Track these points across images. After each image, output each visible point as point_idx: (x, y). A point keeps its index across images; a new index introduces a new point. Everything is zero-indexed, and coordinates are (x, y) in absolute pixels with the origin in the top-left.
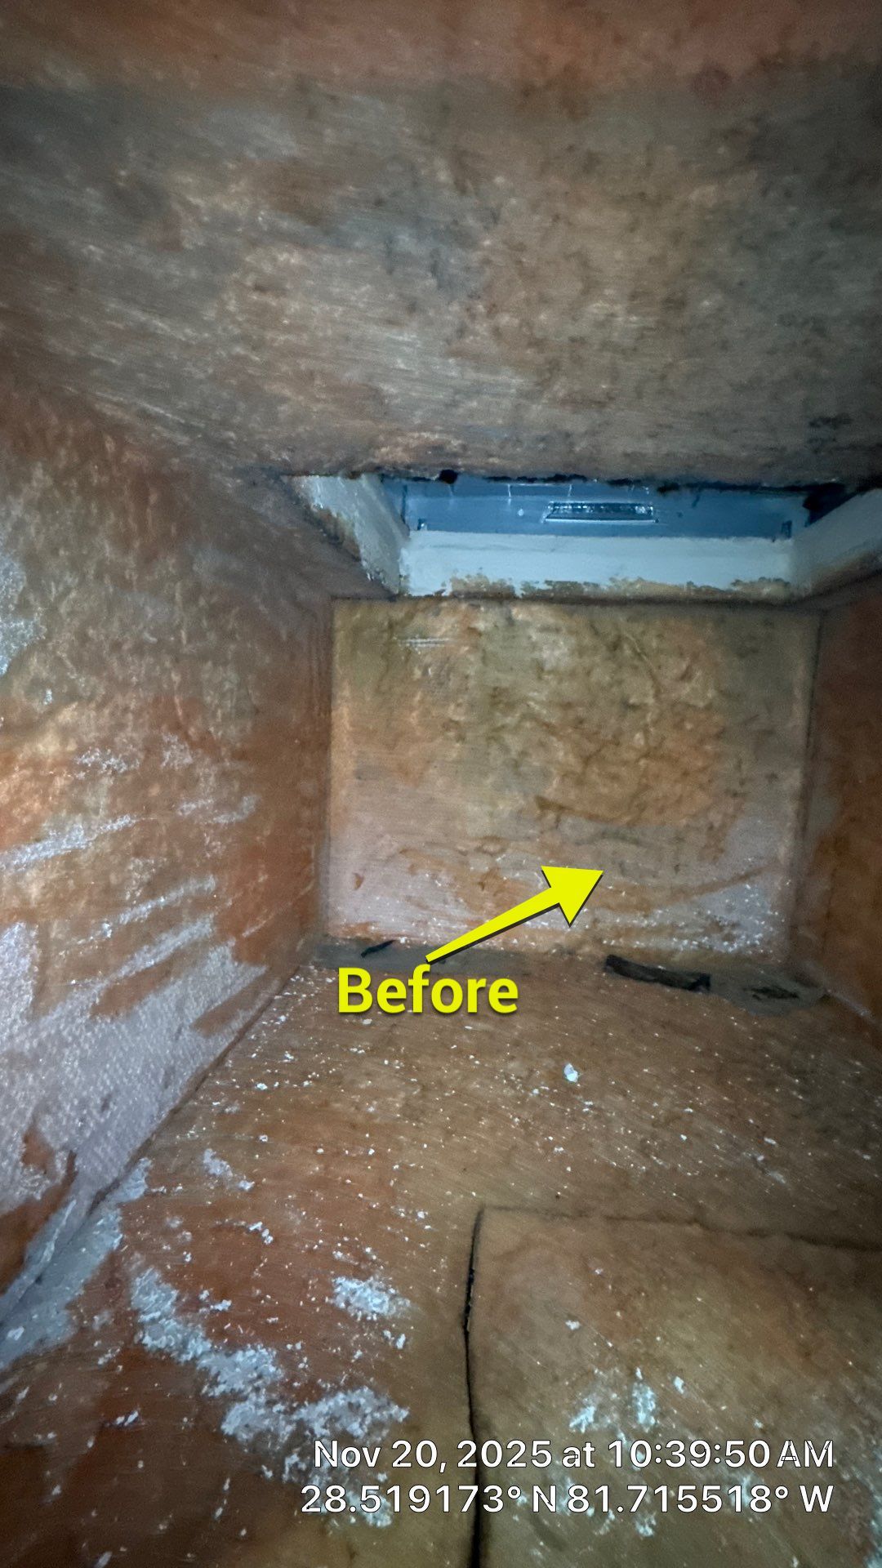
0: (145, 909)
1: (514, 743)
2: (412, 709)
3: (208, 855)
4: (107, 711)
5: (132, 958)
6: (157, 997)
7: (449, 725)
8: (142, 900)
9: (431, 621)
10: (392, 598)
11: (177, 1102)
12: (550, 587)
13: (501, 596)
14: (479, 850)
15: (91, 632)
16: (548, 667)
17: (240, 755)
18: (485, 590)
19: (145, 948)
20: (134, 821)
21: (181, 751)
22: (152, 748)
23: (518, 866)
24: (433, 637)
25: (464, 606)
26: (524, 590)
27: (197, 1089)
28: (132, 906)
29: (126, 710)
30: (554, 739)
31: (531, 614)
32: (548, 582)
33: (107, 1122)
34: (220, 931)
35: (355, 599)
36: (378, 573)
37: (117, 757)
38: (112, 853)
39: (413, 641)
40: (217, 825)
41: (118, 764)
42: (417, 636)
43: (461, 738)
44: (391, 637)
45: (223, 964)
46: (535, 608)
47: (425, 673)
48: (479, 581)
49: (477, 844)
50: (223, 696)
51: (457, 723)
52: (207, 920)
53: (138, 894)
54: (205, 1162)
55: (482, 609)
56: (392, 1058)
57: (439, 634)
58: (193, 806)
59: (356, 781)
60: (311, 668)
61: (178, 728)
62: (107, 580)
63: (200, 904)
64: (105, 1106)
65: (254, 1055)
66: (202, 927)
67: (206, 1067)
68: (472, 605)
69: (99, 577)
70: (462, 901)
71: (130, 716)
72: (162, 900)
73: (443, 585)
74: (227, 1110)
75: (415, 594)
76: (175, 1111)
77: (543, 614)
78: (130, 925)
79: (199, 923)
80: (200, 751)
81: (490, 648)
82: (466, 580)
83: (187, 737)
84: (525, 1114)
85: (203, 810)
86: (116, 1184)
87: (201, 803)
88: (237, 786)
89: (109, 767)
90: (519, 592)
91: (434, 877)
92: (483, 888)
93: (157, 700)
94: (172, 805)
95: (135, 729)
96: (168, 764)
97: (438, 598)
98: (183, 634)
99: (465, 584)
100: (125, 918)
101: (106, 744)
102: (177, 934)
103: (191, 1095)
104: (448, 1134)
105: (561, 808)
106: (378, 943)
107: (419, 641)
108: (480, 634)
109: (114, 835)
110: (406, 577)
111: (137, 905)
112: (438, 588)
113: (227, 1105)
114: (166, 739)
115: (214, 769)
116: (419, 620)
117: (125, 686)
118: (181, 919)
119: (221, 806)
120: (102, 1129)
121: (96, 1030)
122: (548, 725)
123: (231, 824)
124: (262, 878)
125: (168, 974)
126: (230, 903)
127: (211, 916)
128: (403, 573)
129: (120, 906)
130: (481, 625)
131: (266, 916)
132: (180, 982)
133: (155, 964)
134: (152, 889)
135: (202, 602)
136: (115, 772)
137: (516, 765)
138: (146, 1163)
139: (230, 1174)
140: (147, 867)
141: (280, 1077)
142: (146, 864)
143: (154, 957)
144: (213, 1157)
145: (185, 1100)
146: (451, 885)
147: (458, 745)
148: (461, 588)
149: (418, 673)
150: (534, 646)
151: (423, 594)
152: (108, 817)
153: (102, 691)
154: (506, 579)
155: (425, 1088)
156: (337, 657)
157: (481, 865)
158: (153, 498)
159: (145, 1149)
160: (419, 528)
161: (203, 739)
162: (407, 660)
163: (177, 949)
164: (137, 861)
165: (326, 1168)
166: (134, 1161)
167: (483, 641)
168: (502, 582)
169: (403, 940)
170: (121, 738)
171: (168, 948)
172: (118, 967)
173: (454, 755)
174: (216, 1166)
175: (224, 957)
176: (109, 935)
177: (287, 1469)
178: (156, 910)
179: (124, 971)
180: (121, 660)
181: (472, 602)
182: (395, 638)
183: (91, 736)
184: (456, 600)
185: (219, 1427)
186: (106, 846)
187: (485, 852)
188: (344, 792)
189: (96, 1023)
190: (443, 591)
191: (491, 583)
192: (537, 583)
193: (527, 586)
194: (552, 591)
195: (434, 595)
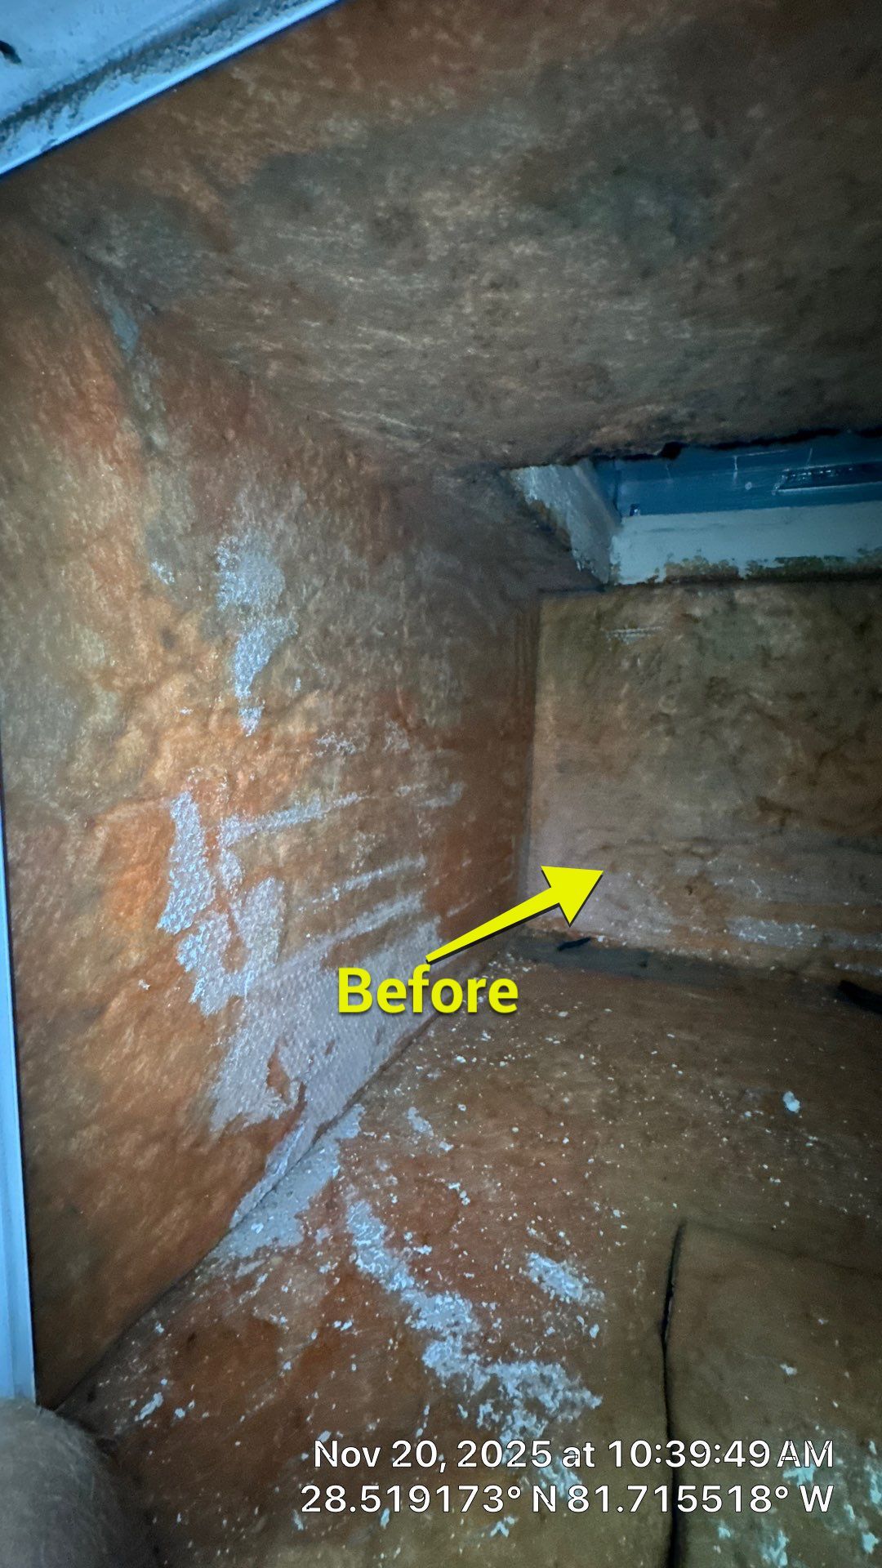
0: (366, 879)
1: (733, 739)
2: (618, 701)
3: (420, 836)
4: (342, 698)
5: (355, 922)
6: (373, 959)
7: (656, 718)
8: (365, 870)
9: (643, 610)
10: (601, 588)
11: (387, 1060)
12: (782, 565)
13: (722, 579)
14: (688, 852)
15: (331, 628)
16: (775, 654)
17: (449, 744)
18: (703, 573)
19: (365, 914)
20: (360, 798)
21: (400, 737)
22: (377, 733)
23: (731, 871)
24: (645, 627)
25: (679, 592)
26: (751, 570)
27: (403, 1051)
28: (356, 875)
29: (356, 698)
30: (781, 734)
31: (756, 595)
32: (780, 560)
33: (330, 1064)
34: (428, 907)
35: (565, 591)
36: (588, 562)
37: (348, 740)
38: (342, 825)
39: (622, 631)
40: (428, 809)
41: (349, 746)
42: (626, 626)
43: (671, 732)
44: (598, 629)
45: (429, 939)
46: (761, 589)
47: (634, 664)
48: (698, 563)
49: (683, 845)
50: (437, 688)
51: (667, 716)
52: (417, 896)
53: (361, 864)
54: (409, 1118)
55: (700, 594)
56: (588, 1053)
57: (651, 622)
58: (409, 789)
59: (558, 775)
60: (517, 661)
61: (398, 715)
62: (345, 582)
63: (412, 881)
64: (329, 1051)
65: (454, 1030)
66: (411, 902)
67: (411, 1033)
68: (688, 591)
69: (339, 578)
70: (666, 903)
71: (360, 704)
72: (381, 872)
73: (657, 570)
74: (430, 1075)
75: (625, 582)
76: (384, 1068)
77: (773, 596)
78: (354, 892)
79: (410, 898)
80: (416, 739)
81: (708, 635)
82: (683, 565)
83: (405, 724)
84: (735, 1136)
85: (416, 793)
86: (333, 1123)
87: (416, 786)
88: (446, 771)
89: (342, 748)
90: (742, 574)
91: (636, 878)
92: (691, 892)
93: (382, 688)
94: (391, 786)
95: (364, 715)
96: (389, 749)
97: (650, 585)
98: (405, 629)
99: (681, 568)
100: (350, 885)
101: (340, 728)
102: (392, 905)
103: (398, 1056)
104: (648, 1140)
105: (787, 811)
106: (576, 939)
107: (628, 631)
108: (696, 620)
109: (343, 810)
110: (617, 565)
111: (360, 875)
112: (651, 575)
113: (429, 1071)
114: (388, 725)
115: (427, 756)
116: (628, 611)
117: (356, 675)
118: (395, 892)
119: (432, 790)
120: (327, 1069)
121: (325, 980)
122: (772, 718)
123: (440, 808)
124: (466, 863)
125: (383, 941)
126: (437, 883)
127: (421, 893)
128: (614, 562)
129: (347, 873)
130: (697, 612)
131: (469, 899)
132: (392, 950)
133: (373, 930)
134: (372, 862)
135: (423, 599)
136: (346, 754)
137: (734, 761)
138: (359, 1108)
139: (431, 1133)
140: (368, 842)
141: (476, 1053)
142: (368, 838)
143: (373, 922)
144: (417, 1115)
145: (393, 1060)
146: (656, 887)
147: (667, 739)
148: (675, 572)
149: (626, 664)
150: (760, 631)
151: (634, 582)
152: (340, 793)
153: (338, 681)
154: (729, 559)
155: (623, 1090)
156: (543, 651)
157: (688, 867)
158: (384, 505)
159: (358, 1097)
160: (632, 514)
161: (419, 727)
162: (614, 652)
163: (391, 919)
164: (361, 834)
165: (522, 1146)
166: (349, 1106)
167: (699, 628)
168: (724, 563)
169: (601, 939)
170: (352, 723)
171: (383, 917)
172: (343, 927)
173: (663, 749)
174: (421, 1125)
175: (431, 933)
176: (337, 898)
177: (481, 1415)
178: (374, 882)
179: (348, 932)
180: (354, 652)
181: (689, 587)
182: (602, 629)
183: (329, 720)
184: (670, 586)
185: (420, 1358)
186: (338, 817)
187: (694, 854)
188: (544, 785)
189: (324, 974)
190: (657, 577)
191: (711, 564)
192: (766, 561)
193: (752, 565)
194: (786, 567)
195: (646, 582)
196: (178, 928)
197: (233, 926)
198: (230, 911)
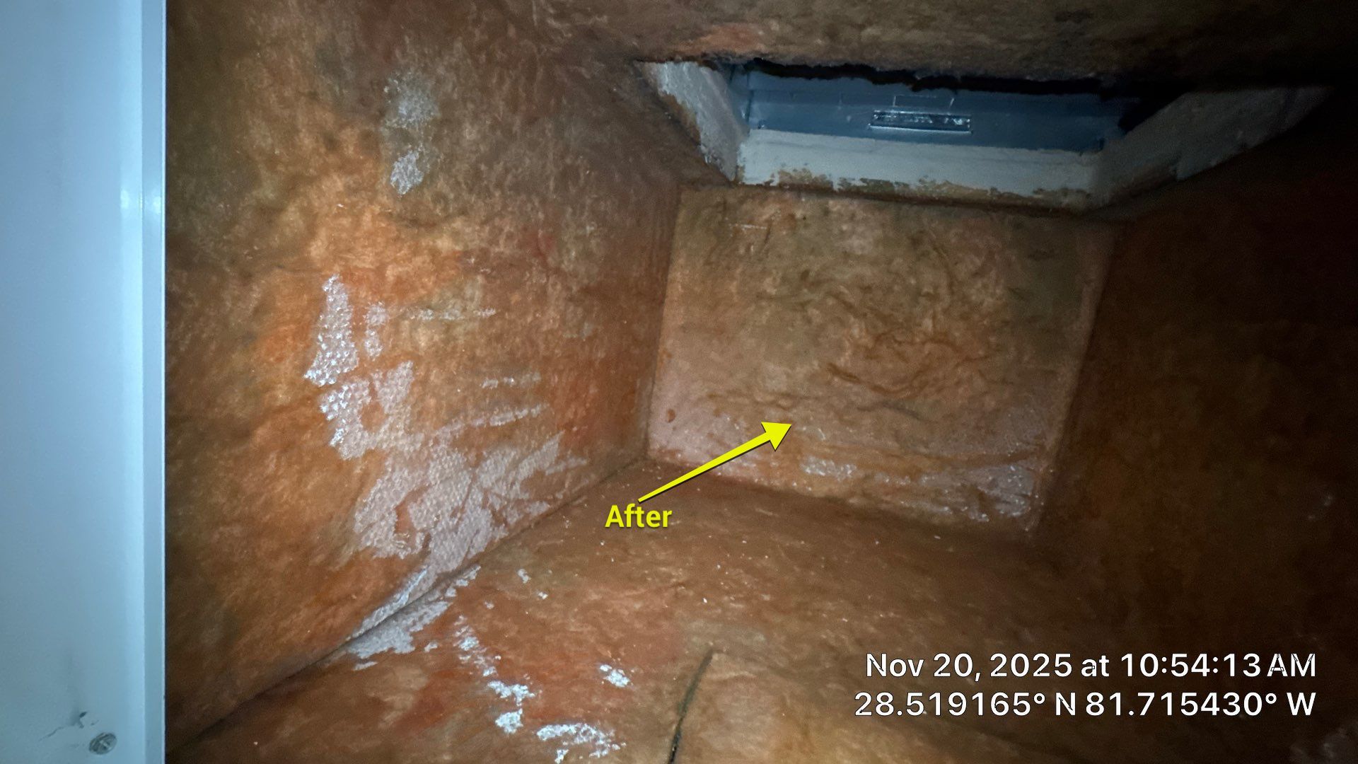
0: (499, 382)
1: (816, 317)
2: (732, 278)
4: (487, 228)
7: (762, 296)
8: (498, 375)
9: (758, 207)
10: (729, 185)
12: (865, 185)
13: (821, 189)
14: (774, 404)
16: (854, 253)
18: (807, 183)
20: (498, 315)
23: (804, 421)
25: (788, 195)
26: (842, 185)
28: (490, 377)
29: (501, 231)
30: (852, 317)
31: (844, 205)
32: (863, 180)
35: (699, 183)
36: (716, 159)
38: (480, 333)
39: (741, 222)
44: (724, 217)
46: (848, 201)
47: (748, 249)
48: (803, 174)
49: (770, 398)
51: (769, 295)
55: (803, 200)
59: (681, 334)
60: (654, 234)
62: (498, 131)
63: (541, 393)
66: (539, 411)
68: (795, 196)
73: (773, 176)
75: (748, 183)
77: (854, 206)
79: (538, 408)
82: (793, 174)
88: (580, 311)
90: (836, 187)
91: (735, 421)
93: (526, 228)
96: (527, 280)
97: (766, 187)
99: (791, 177)
100: (483, 384)
102: (521, 409)
105: (848, 376)
109: (482, 321)
110: (743, 168)
111: (493, 378)
112: (767, 179)
116: (747, 206)
118: (524, 400)
119: (566, 324)
122: (848, 304)
123: (571, 339)
126: (564, 401)
128: (740, 164)
129: (481, 374)
130: (799, 214)
134: (505, 370)
137: (816, 335)
140: (503, 352)
142: (502, 349)
146: (746, 430)
148: (786, 179)
149: (742, 251)
150: (843, 235)
151: (755, 183)
152: (480, 306)
154: (826, 174)
156: (678, 229)
157: (773, 416)
160: (759, 127)
162: (734, 238)
163: (518, 421)
168: (823, 177)
171: (512, 417)
181: (795, 193)
182: (727, 219)
184: (782, 191)
187: (779, 406)
188: (670, 341)
190: (771, 181)
191: (813, 177)
192: (854, 179)
193: (844, 181)
194: (868, 187)
195: (764, 184)
196: (323, 382)
197: (373, 393)
198: (371, 380)
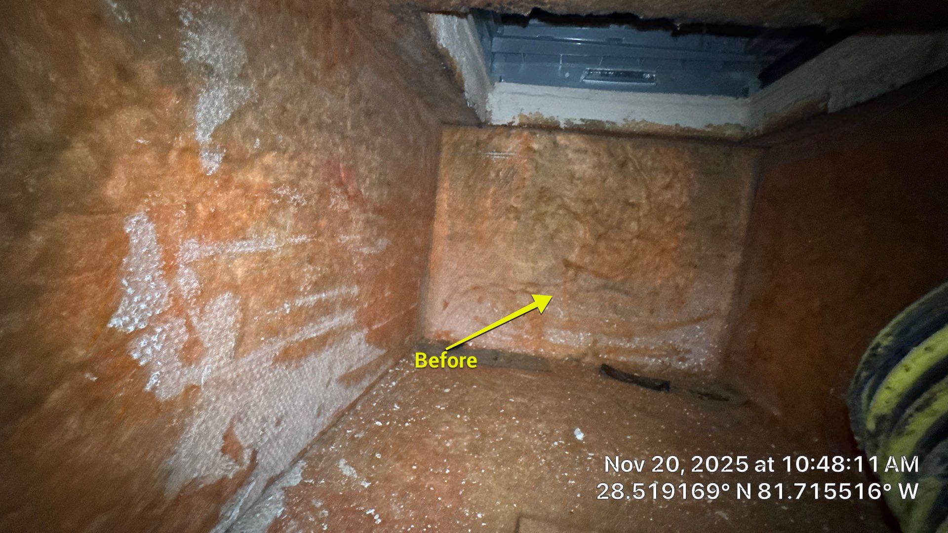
0: (312, 299)
1: (552, 224)
2: (486, 197)
4: (295, 162)
5: (302, 330)
6: (316, 357)
7: (510, 209)
8: (312, 292)
9: (504, 141)
10: (481, 125)
11: (325, 427)
12: (584, 123)
13: (550, 128)
14: (524, 292)
15: (288, 106)
16: (577, 175)
17: (379, 211)
18: (540, 123)
19: (311, 324)
20: (309, 240)
21: (342, 200)
22: (324, 194)
24: (504, 152)
25: (526, 133)
26: (567, 124)
27: (338, 421)
28: (304, 296)
29: (308, 164)
30: (578, 222)
31: (569, 140)
32: (582, 120)
33: (279, 433)
34: (359, 322)
35: (458, 124)
36: (474, 103)
37: (300, 194)
38: (293, 258)
39: (491, 154)
40: (361, 254)
41: (301, 199)
42: (494, 151)
43: (517, 218)
44: (478, 150)
45: (359, 344)
46: (572, 136)
47: (497, 174)
48: (538, 116)
49: (522, 287)
50: (371, 170)
51: (516, 208)
52: (351, 314)
53: (309, 288)
54: (340, 466)
55: (538, 136)
56: (462, 414)
57: (508, 150)
58: (347, 238)
59: (448, 241)
61: (341, 184)
62: (301, 73)
64: (278, 424)
65: (375, 404)
66: (348, 318)
67: (344, 408)
68: (532, 133)
69: (296, 70)
71: (311, 170)
72: (323, 295)
73: (514, 118)
74: (356, 436)
75: (495, 123)
76: (323, 433)
77: (577, 141)
78: (302, 308)
79: (346, 315)
80: (354, 203)
81: (540, 161)
82: (529, 115)
83: (346, 192)
84: (549, 458)
85: (353, 242)
86: (282, 475)
87: (353, 237)
88: (375, 230)
89: (295, 200)
90: (562, 126)
91: (494, 305)
93: (329, 162)
94: (333, 235)
95: (313, 178)
96: (333, 207)
97: (509, 127)
98: (349, 123)
99: (528, 119)
100: (299, 302)
101: (294, 184)
102: (333, 319)
103: (334, 425)
104: (499, 465)
105: (579, 268)
107: (496, 154)
108: (535, 151)
109: (296, 246)
110: (491, 112)
111: (307, 296)
112: (510, 120)
113: (356, 433)
114: (333, 190)
115: (362, 217)
116: (496, 141)
117: (308, 148)
118: (334, 310)
119: (366, 241)
120: (276, 438)
121: (276, 373)
122: (574, 213)
123: (370, 254)
124: (387, 294)
125: (324, 344)
126: (366, 306)
127: (354, 312)
128: (488, 109)
129: (295, 294)
130: (535, 146)
131: (388, 318)
132: (332, 351)
133: (317, 337)
134: (317, 287)
135: (362, 105)
136: (298, 205)
137: (552, 237)
138: (302, 463)
139: (356, 476)
140: (315, 272)
141: (390, 419)
142: (314, 269)
143: (316, 331)
144: (346, 464)
145: (330, 427)
146: (504, 312)
147: (515, 222)
148: (524, 120)
149: (493, 175)
150: (570, 161)
151: (500, 124)
152: (292, 233)
153: (293, 148)
154: (555, 116)
155: (484, 435)
157: (524, 301)
159: (302, 455)
160: (500, 80)
161: (356, 196)
162: (486, 166)
163: (331, 329)
164: (309, 266)
165: (418, 478)
166: (294, 462)
167: (537, 157)
168: (552, 117)
169: (471, 344)
170: (304, 183)
171: (325, 327)
172: (293, 333)
173: (512, 228)
174: (347, 470)
175: (360, 339)
176: (288, 312)
178: (320, 300)
179: (297, 337)
180: (307, 130)
181: (531, 131)
182: (480, 151)
183: (284, 177)
184: (521, 129)
186: (290, 252)
188: (439, 248)
189: (275, 368)
190: (513, 122)
191: (546, 118)
192: (575, 119)
193: (568, 121)
194: (585, 125)
195: (507, 124)
196: (131, 328)
197: (190, 328)
198: (187, 317)
